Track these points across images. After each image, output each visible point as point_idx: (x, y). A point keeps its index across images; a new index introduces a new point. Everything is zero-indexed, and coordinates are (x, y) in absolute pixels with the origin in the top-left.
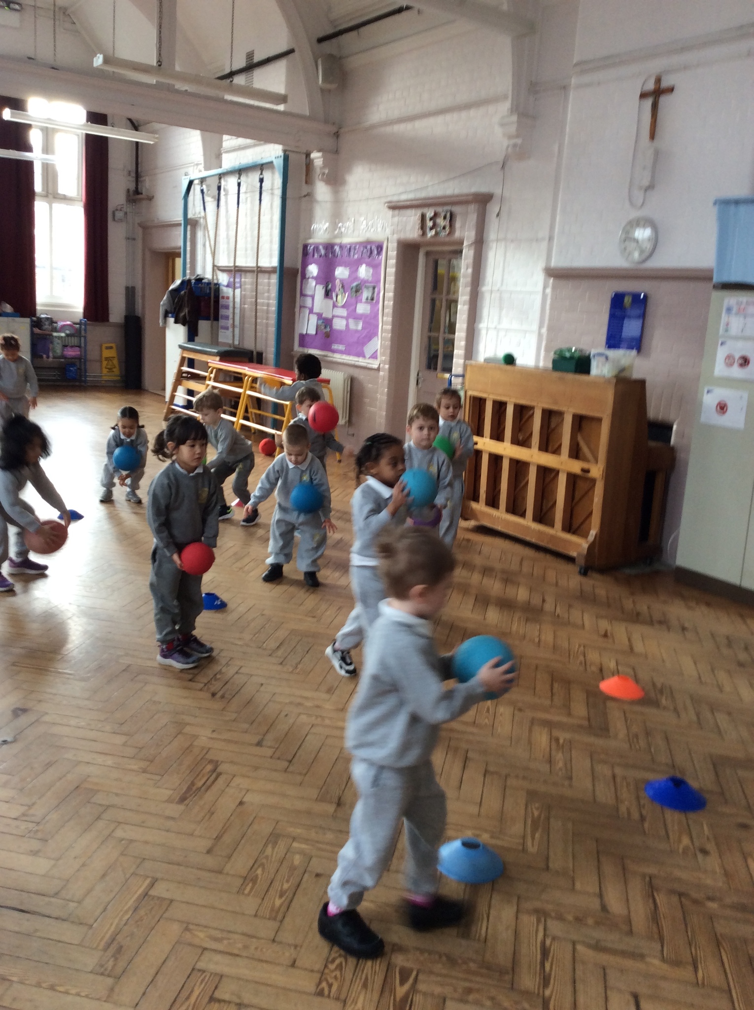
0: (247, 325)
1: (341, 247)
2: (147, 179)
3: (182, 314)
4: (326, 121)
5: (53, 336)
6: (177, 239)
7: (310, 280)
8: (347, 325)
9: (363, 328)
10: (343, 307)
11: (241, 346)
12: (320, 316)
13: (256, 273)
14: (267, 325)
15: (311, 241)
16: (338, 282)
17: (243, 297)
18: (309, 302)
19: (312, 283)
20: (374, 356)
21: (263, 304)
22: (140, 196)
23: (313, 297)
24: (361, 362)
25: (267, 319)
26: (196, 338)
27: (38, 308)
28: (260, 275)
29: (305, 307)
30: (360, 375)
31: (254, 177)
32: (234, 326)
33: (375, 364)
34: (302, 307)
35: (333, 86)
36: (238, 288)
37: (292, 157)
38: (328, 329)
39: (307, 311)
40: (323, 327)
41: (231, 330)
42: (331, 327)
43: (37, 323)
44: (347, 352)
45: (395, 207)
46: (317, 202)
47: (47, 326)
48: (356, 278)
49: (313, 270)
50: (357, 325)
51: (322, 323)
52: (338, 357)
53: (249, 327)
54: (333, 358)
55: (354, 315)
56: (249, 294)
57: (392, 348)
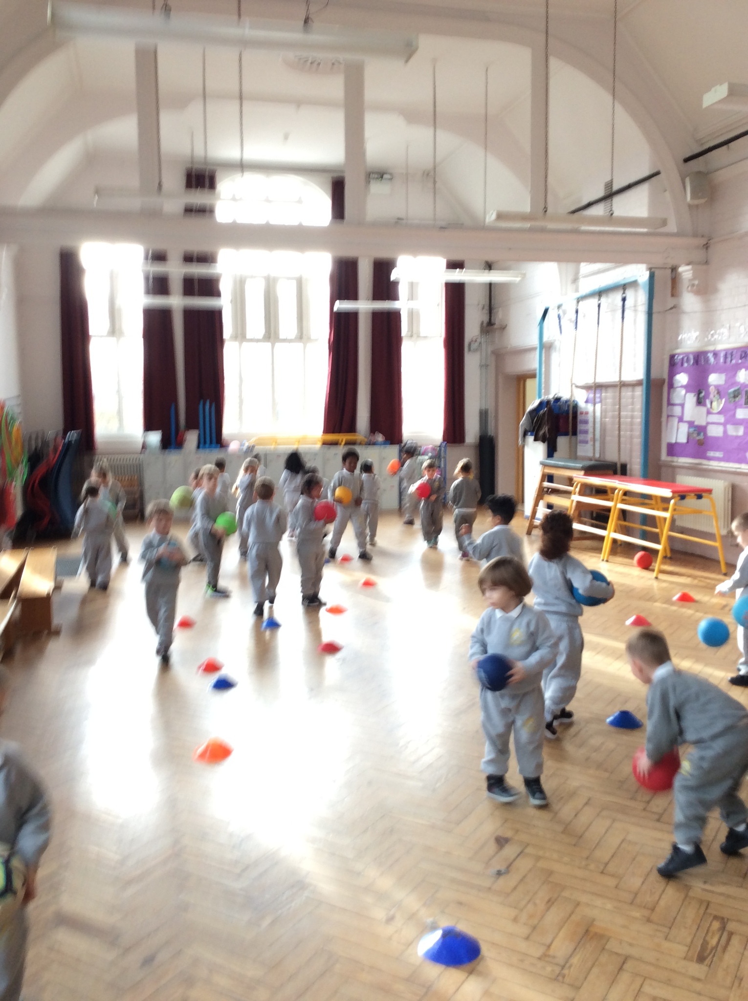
0: (608, 439)
1: (716, 354)
2: (500, 309)
3: (541, 433)
4: (695, 235)
6: (533, 362)
7: (679, 389)
8: (725, 432)
9: (745, 433)
10: (719, 413)
11: (602, 459)
12: (691, 424)
13: (618, 388)
14: (631, 437)
15: (678, 351)
16: (712, 390)
17: (604, 411)
18: (677, 410)
19: (682, 392)
21: (626, 417)
22: (493, 327)
23: (682, 406)
24: (743, 468)
25: (632, 430)
26: (556, 454)
27: (404, 435)
28: (624, 389)
29: (672, 416)
30: (744, 482)
31: (617, 297)
32: (594, 440)
34: (669, 416)
35: (702, 201)
36: (598, 403)
37: (657, 273)
39: (676, 420)
40: (695, 435)
41: (591, 443)
42: (705, 434)
44: (726, 459)
46: (684, 312)
48: (735, 383)
49: (682, 378)
50: (737, 431)
51: (694, 430)
52: (714, 465)
53: (610, 439)
54: (708, 465)
55: (733, 421)
56: (611, 407)
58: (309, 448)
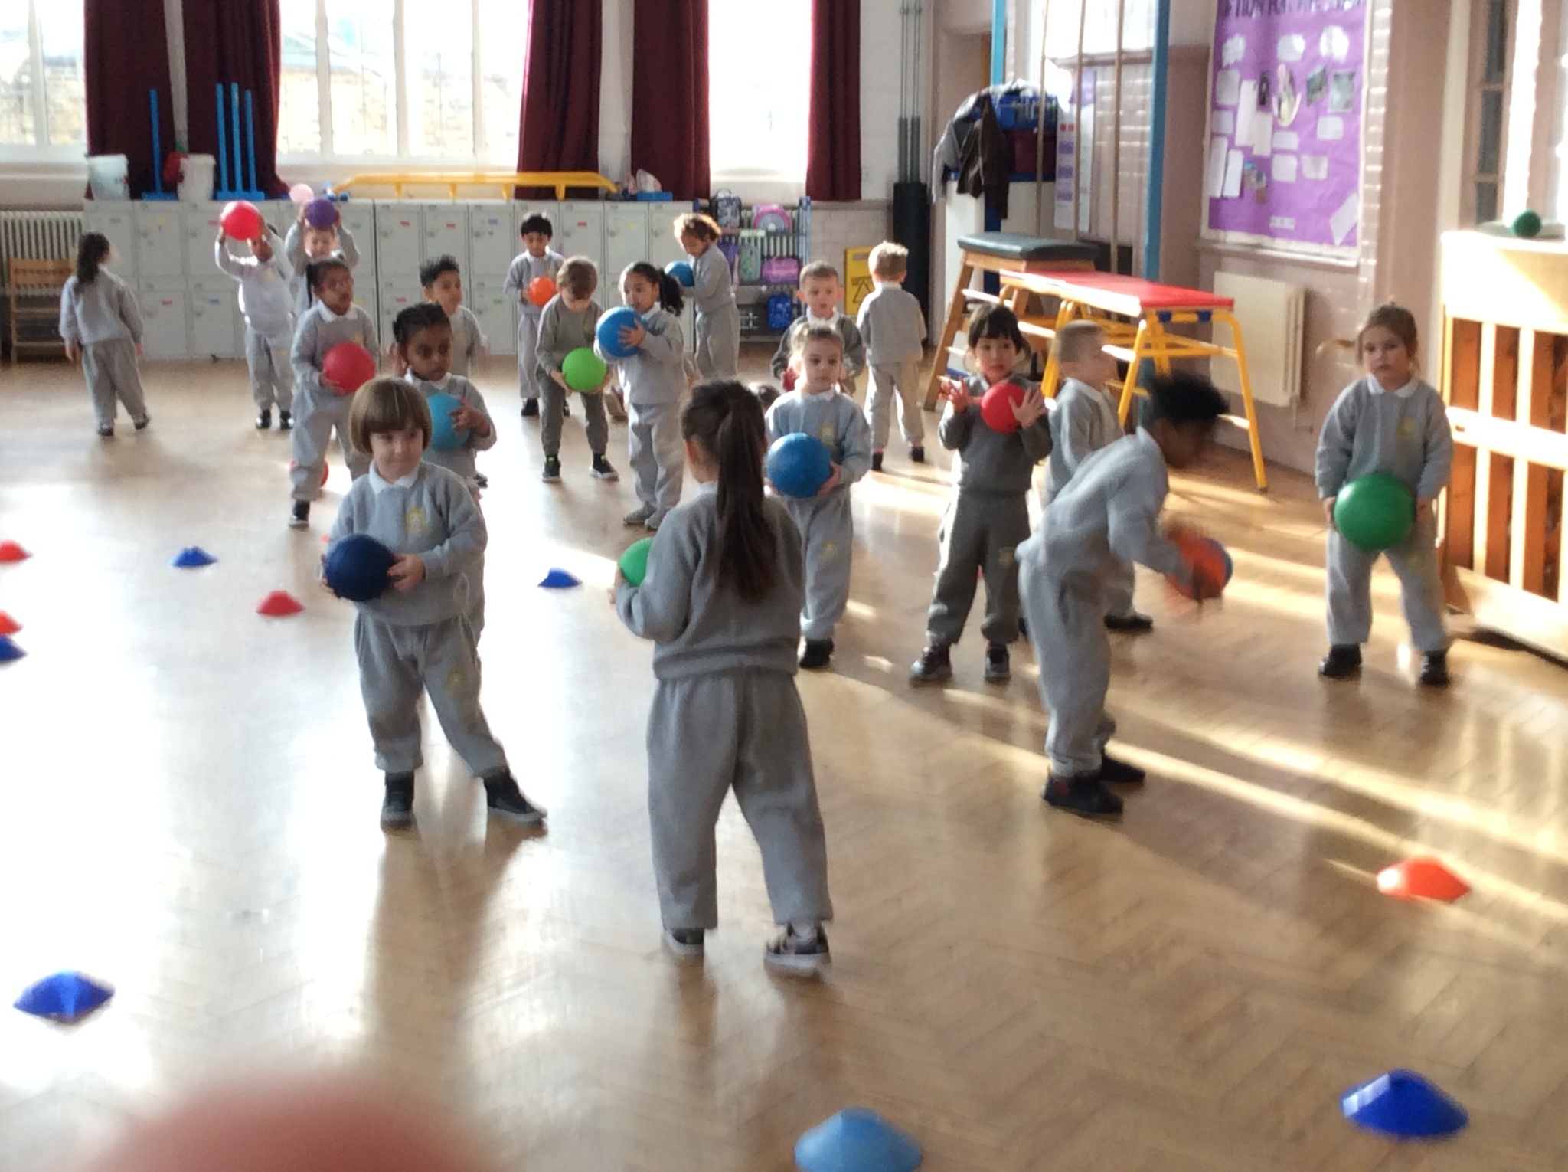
0: (1103, 187)
3: (972, 173)
5: (742, 238)
7: (1230, 71)
8: (1299, 170)
9: (1331, 174)
10: (1293, 127)
11: (1093, 236)
12: (1247, 150)
13: (1116, 67)
16: (1282, 72)
17: (1098, 122)
18: (1227, 123)
19: (1235, 76)
20: (1350, 241)
21: (1132, 136)
23: (1235, 110)
24: (1326, 253)
25: (1141, 167)
26: (1004, 224)
27: (714, 178)
28: (1126, 70)
29: (1220, 135)
30: (1324, 285)
32: (1079, 189)
33: (1350, 257)
34: (1215, 135)
36: (1087, 104)
38: (1264, 182)
39: (1225, 142)
40: (1254, 180)
41: (1074, 197)
42: (1269, 175)
44: (1299, 235)
47: (728, 215)
48: (1318, 58)
49: (1236, 48)
50: (1318, 167)
51: (1253, 168)
52: (1284, 248)
53: (1107, 188)
54: (1272, 249)
55: (1312, 147)
56: (1108, 113)
57: (1383, 216)
58: (479, 207)
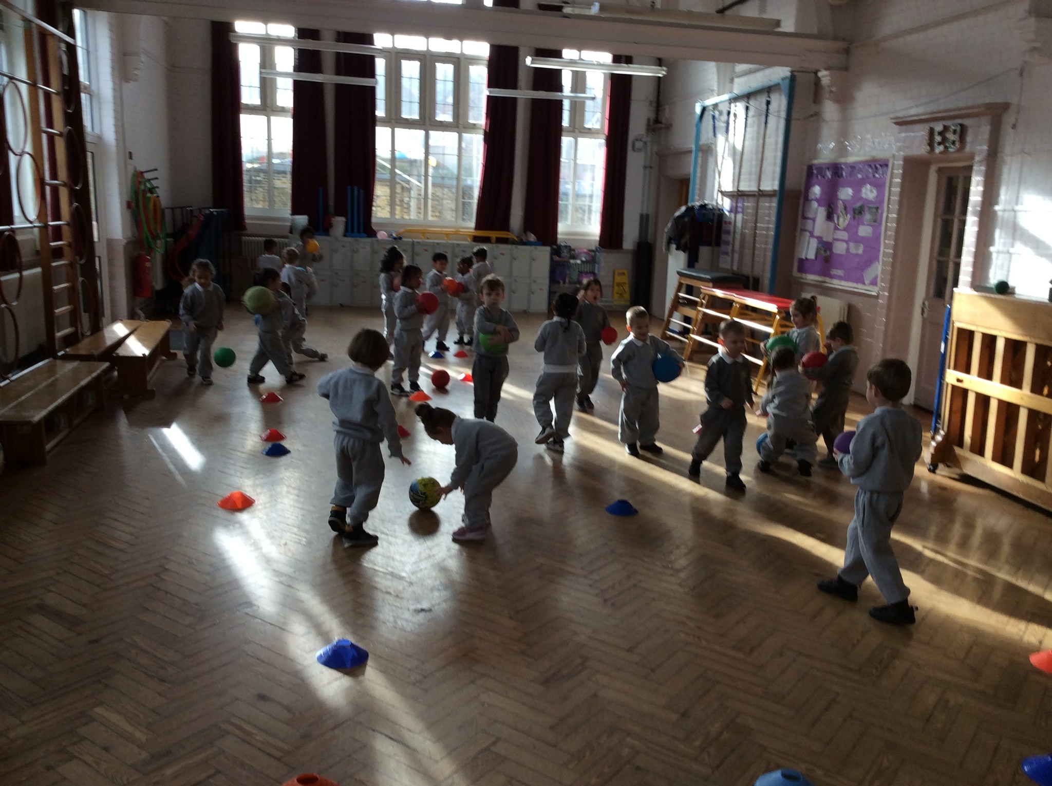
0: (745, 251)
1: (847, 166)
2: (667, 107)
3: (683, 241)
4: (836, 38)
5: (570, 263)
6: (689, 167)
7: (812, 202)
8: (848, 250)
9: (864, 251)
10: (844, 229)
11: (739, 271)
12: (820, 239)
13: (757, 197)
14: (765, 250)
15: (815, 162)
16: (840, 203)
17: (744, 222)
18: (810, 225)
19: (815, 204)
20: (874, 283)
21: (762, 229)
22: (660, 125)
23: (814, 220)
24: (860, 288)
25: (766, 243)
26: (697, 265)
27: (559, 236)
28: (762, 199)
29: (805, 230)
30: (859, 303)
31: (763, 99)
32: (733, 251)
33: (873, 291)
34: (803, 230)
35: (844, 2)
36: (739, 212)
37: (799, 77)
38: (828, 253)
39: (808, 234)
40: (823, 252)
41: (730, 254)
42: (831, 250)
43: (557, 250)
44: (847, 278)
45: (902, 123)
46: (824, 121)
47: (565, 254)
48: (860, 199)
49: (817, 190)
50: (857, 249)
51: (822, 247)
52: (836, 284)
53: (748, 252)
54: (831, 284)
55: (855, 238)
56: (750, 218)
57: (893, 274)
58: (458, 245)
